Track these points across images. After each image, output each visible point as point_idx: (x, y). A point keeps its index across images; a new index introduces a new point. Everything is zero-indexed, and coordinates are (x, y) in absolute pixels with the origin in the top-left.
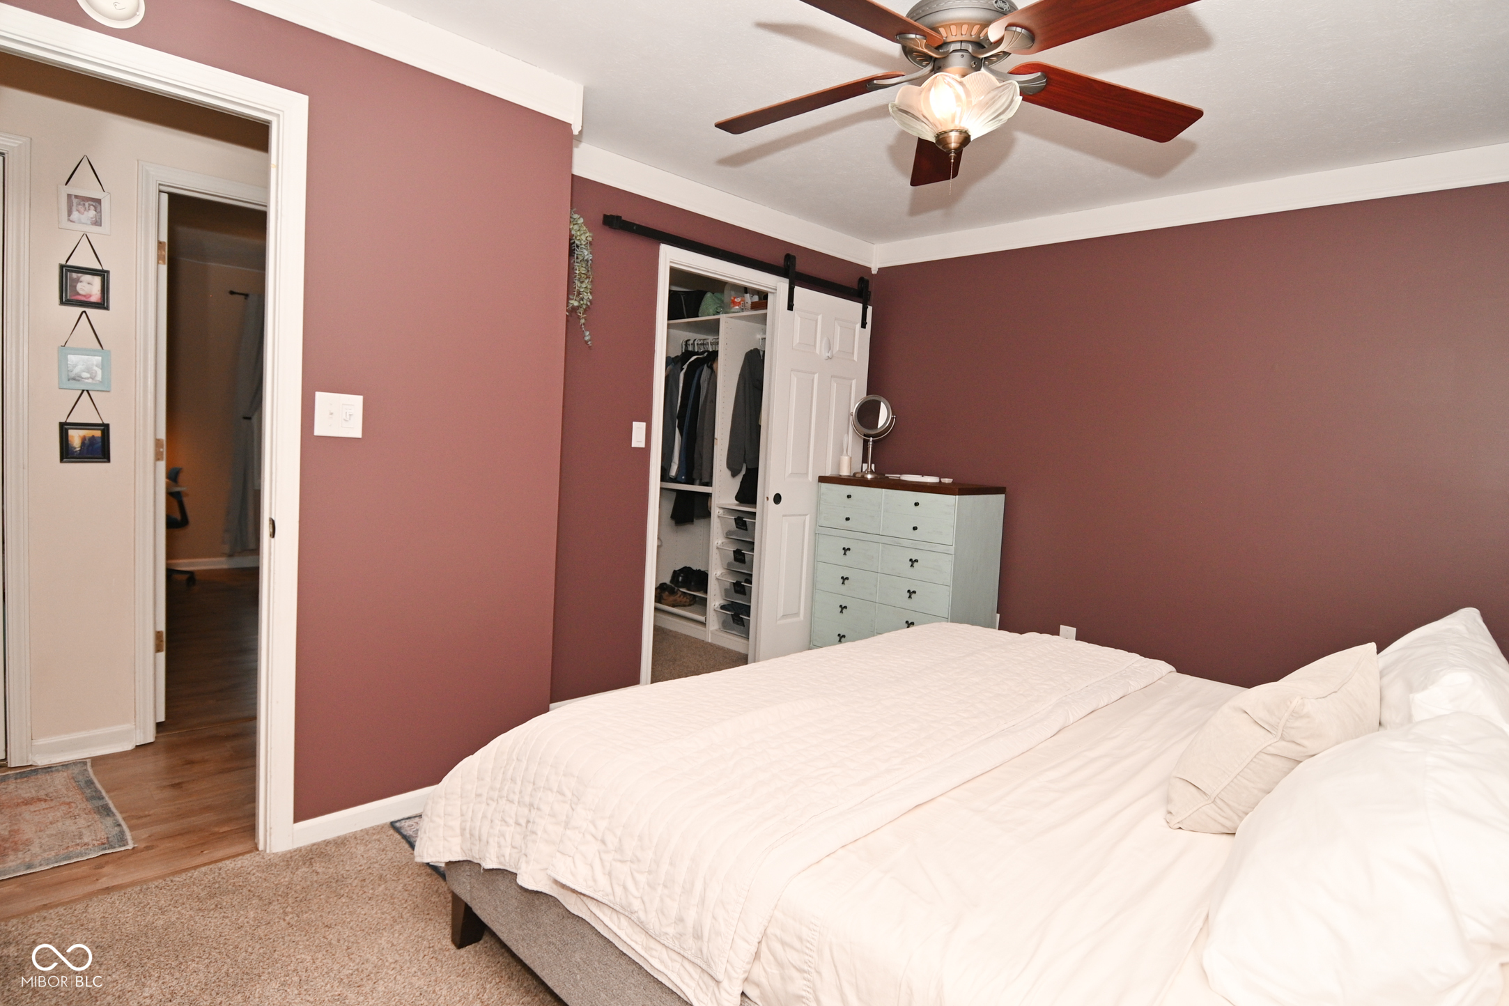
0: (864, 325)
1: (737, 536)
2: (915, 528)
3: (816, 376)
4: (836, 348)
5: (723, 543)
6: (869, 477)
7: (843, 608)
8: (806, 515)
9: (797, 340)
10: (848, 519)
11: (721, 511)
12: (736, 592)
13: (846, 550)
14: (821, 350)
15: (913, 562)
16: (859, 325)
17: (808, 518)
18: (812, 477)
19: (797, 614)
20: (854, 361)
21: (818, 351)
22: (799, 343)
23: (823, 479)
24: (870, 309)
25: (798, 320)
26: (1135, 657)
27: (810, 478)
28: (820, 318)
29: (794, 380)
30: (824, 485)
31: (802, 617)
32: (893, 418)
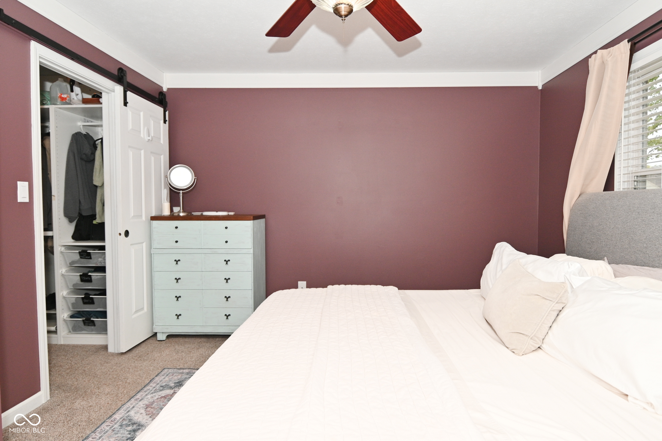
0: (165, 122)
1: (81, 264)
2: (226, 242)
3: (142, 152)
4: (152, 134)
5: (66, 271)
6: (182, 214)
7: (178, 298)
8: (143, 243)
9: (130, 127)
10: (177, 242)
11: (63, 249)
12: (85, 303)
13: (177, 261)
14: (143, 134)
15: (227, 262)
16: (162, 121)
17: (144, 244)
18: (145, 217)
19: (143, 309)
20: (161, 143)
21: (142, 136)
22: (132, 129)
23: (153, 218)
24: (167, 113)
25: (130, 113)
26: (380, 287)
27: (144, 218)
28: (142, 114)
29: (131, 154)
30: (155, 223)
31: (145, 309)
32: (195, 179)
